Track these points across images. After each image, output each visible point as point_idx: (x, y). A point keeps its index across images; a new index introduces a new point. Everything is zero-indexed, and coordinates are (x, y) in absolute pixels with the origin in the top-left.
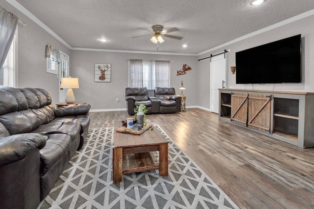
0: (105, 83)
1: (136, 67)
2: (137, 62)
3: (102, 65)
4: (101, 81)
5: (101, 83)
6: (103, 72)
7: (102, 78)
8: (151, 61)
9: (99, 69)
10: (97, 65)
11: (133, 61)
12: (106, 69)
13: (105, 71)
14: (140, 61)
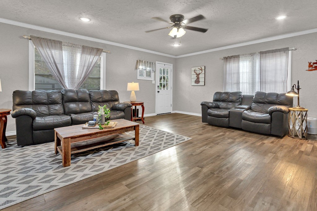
0: (200, 87)
1: (231, 66)
2: (232, 59)
3: (197, 69)
4: (196, 84)
5: (196, 87)
6: (198, 75)
7: (197, 81)
8: (252, 54)
9: (195, 72)
10: (193, 69)
11: (227, 59)
12: (201, 71)
13: (199, 74)
14: (236, 57)
